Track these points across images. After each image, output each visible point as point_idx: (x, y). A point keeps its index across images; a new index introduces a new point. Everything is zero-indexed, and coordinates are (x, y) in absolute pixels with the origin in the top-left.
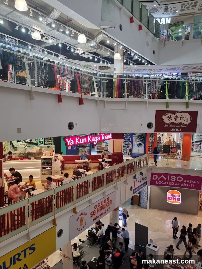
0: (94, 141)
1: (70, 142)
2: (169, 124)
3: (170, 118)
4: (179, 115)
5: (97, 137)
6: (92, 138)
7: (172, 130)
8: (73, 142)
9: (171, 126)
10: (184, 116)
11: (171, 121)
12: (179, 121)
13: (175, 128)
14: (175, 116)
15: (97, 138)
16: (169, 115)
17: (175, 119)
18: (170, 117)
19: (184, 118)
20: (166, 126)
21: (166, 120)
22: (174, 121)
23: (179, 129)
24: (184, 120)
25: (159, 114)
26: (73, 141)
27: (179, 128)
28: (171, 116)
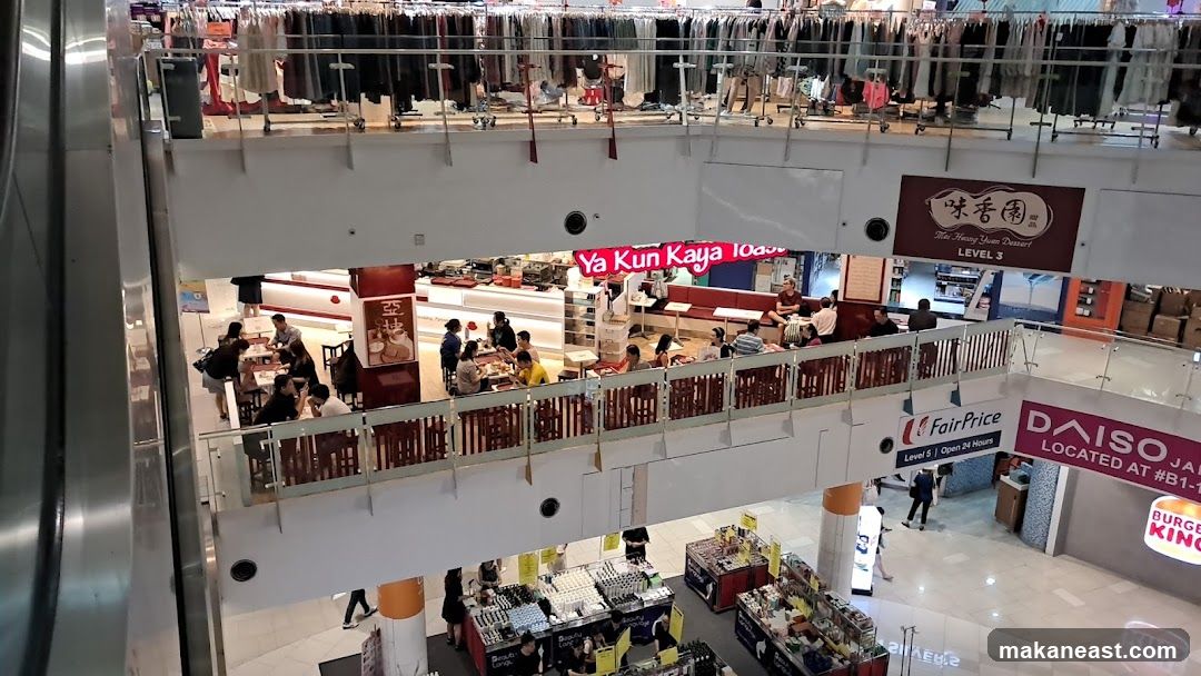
0: (693, 261)
1: (594, 264)
2: (952, 231)
3: (958, 208)
4: (999, 199)
5: (707, 250)
6: (687, 252)
7: (963, 252)
8: (604, 263)
9: (960, 237)
10: (1020, 205)
11: (963, 221)
12: (996, 222)
13: (976, 247)
14: (980, 200)
15: (710, 253)
16: (956, 195)
17: (980, 213)
18: (957, 204)
19: (1021, 211)
20: (941, 235)
21: (942, 213)
22: (974, 220)
23: (994, 254)
24: (1017, 220)
25: (916, 191)
26: (603, 260)
27: (993, 250)
28: (962, 200)
